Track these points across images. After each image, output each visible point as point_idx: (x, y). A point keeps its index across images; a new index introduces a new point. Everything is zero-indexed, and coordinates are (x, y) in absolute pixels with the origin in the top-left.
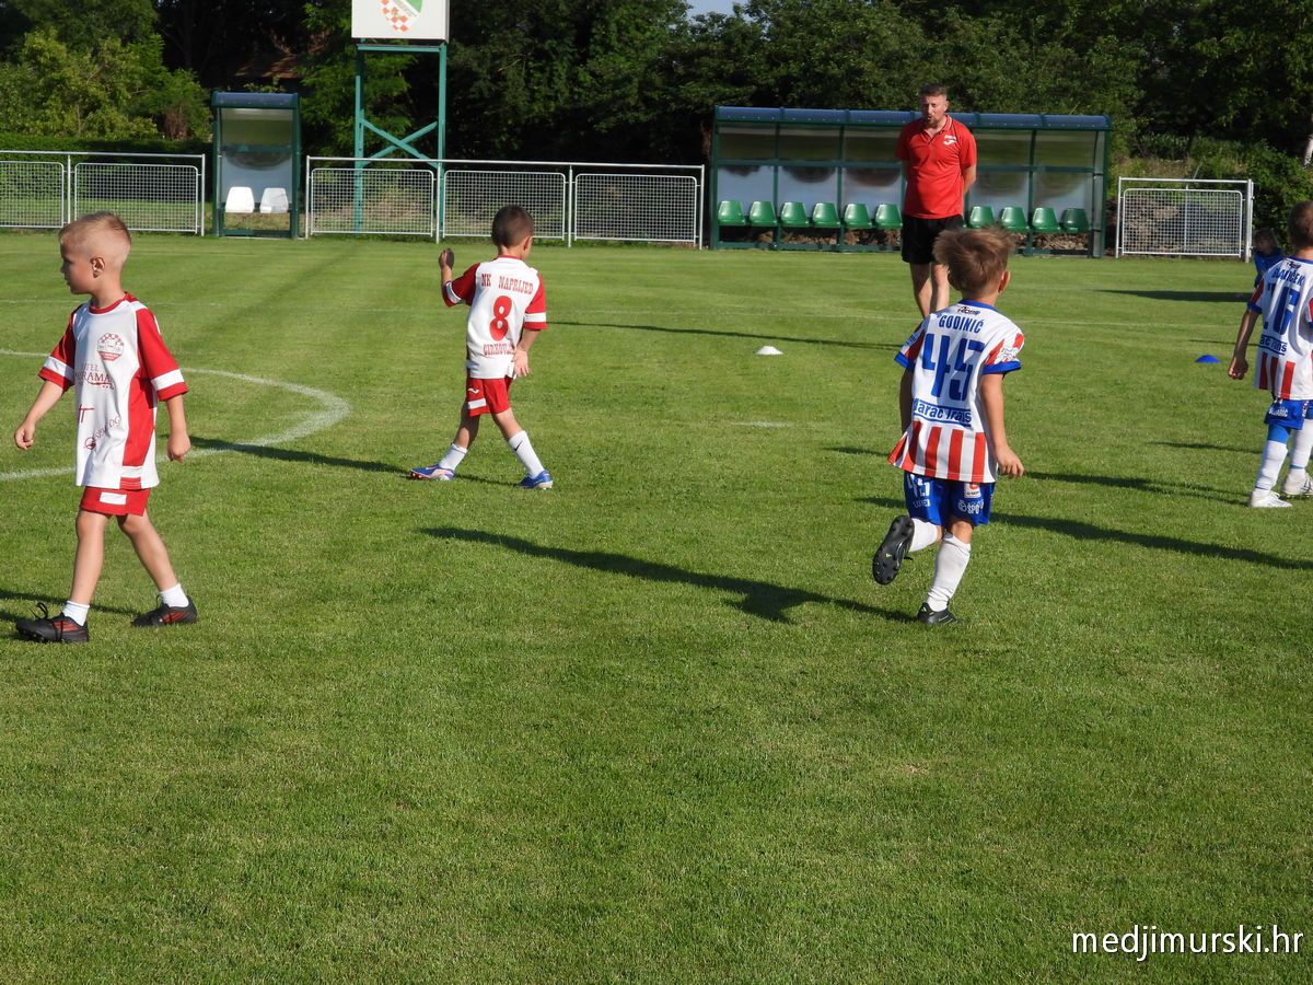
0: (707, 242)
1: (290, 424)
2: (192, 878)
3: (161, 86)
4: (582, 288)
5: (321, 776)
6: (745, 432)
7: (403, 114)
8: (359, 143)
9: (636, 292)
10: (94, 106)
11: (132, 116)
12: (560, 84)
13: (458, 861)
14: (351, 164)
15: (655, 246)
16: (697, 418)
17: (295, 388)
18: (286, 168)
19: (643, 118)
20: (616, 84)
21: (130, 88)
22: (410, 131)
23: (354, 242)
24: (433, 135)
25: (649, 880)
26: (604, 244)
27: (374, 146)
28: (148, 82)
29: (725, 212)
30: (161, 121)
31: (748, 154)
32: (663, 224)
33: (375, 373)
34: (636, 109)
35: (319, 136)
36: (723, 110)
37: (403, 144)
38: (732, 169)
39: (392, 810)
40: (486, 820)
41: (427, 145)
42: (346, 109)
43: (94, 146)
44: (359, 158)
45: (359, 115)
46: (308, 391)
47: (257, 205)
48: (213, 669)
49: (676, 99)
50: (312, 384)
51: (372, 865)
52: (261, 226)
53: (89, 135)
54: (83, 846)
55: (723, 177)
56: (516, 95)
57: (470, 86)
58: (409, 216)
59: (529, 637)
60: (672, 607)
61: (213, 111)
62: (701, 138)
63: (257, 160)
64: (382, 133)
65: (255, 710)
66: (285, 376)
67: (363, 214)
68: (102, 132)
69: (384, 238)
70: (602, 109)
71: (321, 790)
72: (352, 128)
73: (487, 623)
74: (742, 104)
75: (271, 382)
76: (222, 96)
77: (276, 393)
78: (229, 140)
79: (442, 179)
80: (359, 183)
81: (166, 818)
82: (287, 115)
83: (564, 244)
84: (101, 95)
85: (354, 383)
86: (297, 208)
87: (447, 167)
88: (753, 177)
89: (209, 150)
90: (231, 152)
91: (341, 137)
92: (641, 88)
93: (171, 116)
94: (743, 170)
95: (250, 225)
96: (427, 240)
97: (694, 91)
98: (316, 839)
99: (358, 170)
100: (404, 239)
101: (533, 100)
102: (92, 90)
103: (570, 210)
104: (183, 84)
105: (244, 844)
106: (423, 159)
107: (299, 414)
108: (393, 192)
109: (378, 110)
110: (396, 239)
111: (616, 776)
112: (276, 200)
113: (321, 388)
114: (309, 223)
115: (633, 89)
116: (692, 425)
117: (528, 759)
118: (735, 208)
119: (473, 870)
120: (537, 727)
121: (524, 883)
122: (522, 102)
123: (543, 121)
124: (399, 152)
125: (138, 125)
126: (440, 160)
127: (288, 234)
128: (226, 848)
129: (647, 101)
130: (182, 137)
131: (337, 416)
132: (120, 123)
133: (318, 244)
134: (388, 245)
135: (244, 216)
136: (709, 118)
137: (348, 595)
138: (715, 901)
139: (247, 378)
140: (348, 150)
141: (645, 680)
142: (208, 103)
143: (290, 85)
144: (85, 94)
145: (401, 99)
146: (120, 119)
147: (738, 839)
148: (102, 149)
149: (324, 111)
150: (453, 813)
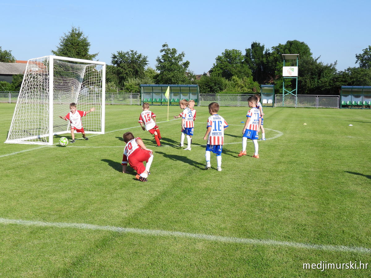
0: (340, 107)
1: (274, 136)
2: (261, 205)
3: (252, 84)
4: (319, 115)
5: (280, 190)
6: (347, 138)
7: (290, 88)
8: (283, 93)
9: (328, 116)
10: (243, 87)
11: (248, 89)
12: (316, 83)
13: (302, 204)
14: (282, 96)
15: (331, 108)
16: (339, 136)
17: (274, 130)
18: (272, 96)
19: (329, 88)
20: (325, 83)
21: (248, 84)
22: (291, 90)
23: (282, 108)
24: (295, 91)
25: (333, 209)
26: (323, 108)
27: (286, 93)
28: (250, 83)
29: (343, 103)
30: (252, 89)
31: (347, 94)
32: (333, 105)
33: (287, 128)
34: (328, 86)
35: (277, 91)
36: (343, 86)
37: (290, 92)
38: (344, 96)
39: (292, 196)
40: (307, 198)
41: (294, 93)
42: (281, 87)
43: (242, 93)
44: (283, 95)
45: (284, 88)
46: (276, 131)
47: (267, 102)
48: (263, 173)
49: (335, 85)
50: (277, 130)
51: (289, 204)
52: (268, 105)
53: (242, 92)
54: (244, 199)
55: (343, 97)
56: (309, 85)
57: (301, 83)
58: (291, 104)
59: (313, 170)
60: (336, 166)
61: (261, 88)
62: (339, 91)
63: (268, 95)
64: (287, 91)
65: (270, 180)
66: (273, 128)
67: (284, 103)
68: (244, 91)
69: (287, 107)
70: (323, 87)
71: (281, 192)
72: (282, 90)
73: (306, 168)
74: (346, 86)
75: (271, 130)
76: (262, 85)
77: (271, 131)
78: (263, 92)
79: (297, 98)
80: (283, 99)
81: (257, 196)
82: (272, 88)
83: (316, 108)
84: (244, 85)
85: (284, 130)
86: (274, 102)
87: (297, 96)
88: (347, 97)
89: (260, 94)
90: (263, 94)
91: (281, 92)
92: (329, 83)
93: (254, 89)
94: (346, 96)
95: (266, 105)
96: (294, 107)
97: (338, 83)
98: (280, 200)
99: (283, 97)
100: (290, 107)
101: (311, 85)
102: (242, 85)
103: (317, 102)
104: (256, 84)
105: (269, 200)
106: (294, 95)
107: (275, 134)
108: (289, 100)
109: (287, 87)
110: (289, 107)
111: (327, 192)
112: (270, 101)
113: (278, 130)
114: (275, 105)
115: (328, 83)
116: (338, 137)
117: (313, 189)
118: (345, 102)
119: (305, 206)
120: (314, 184)
121: (313, 208)
122: (310, 86)
123: (313, 88)
124: (290, 94)
125: (249, 90)
126: (296, 95)
127: (272, 107)
128: (266, 201)
129: (330, 85)
130: (256, 92)
131: (281, 135)
132: (246, 90)
133: (277, 108)
134: (288, 108)
135: (265, 104)
136: (340, 88)
137: (284, 163)
138: (344, 213)
139: (267, 129)
140: (282, 93)
141: (332, 177)
142: (260, 86)
143: (273, 83)
144: (241, 85)
145: (290, 85)
146: (246, 89)
147: (348, 203)
148: (244, 94)
149: (278, 87)
150: (301, 197)
